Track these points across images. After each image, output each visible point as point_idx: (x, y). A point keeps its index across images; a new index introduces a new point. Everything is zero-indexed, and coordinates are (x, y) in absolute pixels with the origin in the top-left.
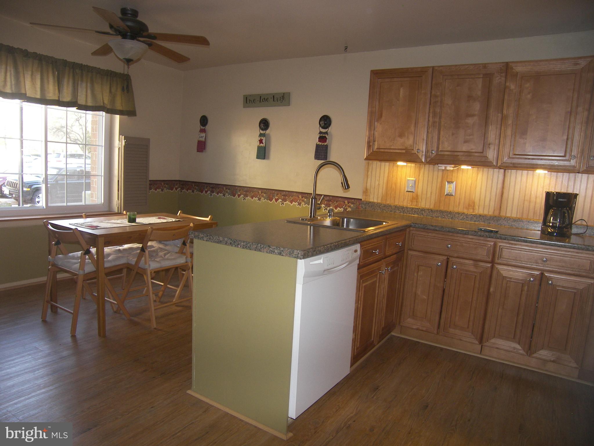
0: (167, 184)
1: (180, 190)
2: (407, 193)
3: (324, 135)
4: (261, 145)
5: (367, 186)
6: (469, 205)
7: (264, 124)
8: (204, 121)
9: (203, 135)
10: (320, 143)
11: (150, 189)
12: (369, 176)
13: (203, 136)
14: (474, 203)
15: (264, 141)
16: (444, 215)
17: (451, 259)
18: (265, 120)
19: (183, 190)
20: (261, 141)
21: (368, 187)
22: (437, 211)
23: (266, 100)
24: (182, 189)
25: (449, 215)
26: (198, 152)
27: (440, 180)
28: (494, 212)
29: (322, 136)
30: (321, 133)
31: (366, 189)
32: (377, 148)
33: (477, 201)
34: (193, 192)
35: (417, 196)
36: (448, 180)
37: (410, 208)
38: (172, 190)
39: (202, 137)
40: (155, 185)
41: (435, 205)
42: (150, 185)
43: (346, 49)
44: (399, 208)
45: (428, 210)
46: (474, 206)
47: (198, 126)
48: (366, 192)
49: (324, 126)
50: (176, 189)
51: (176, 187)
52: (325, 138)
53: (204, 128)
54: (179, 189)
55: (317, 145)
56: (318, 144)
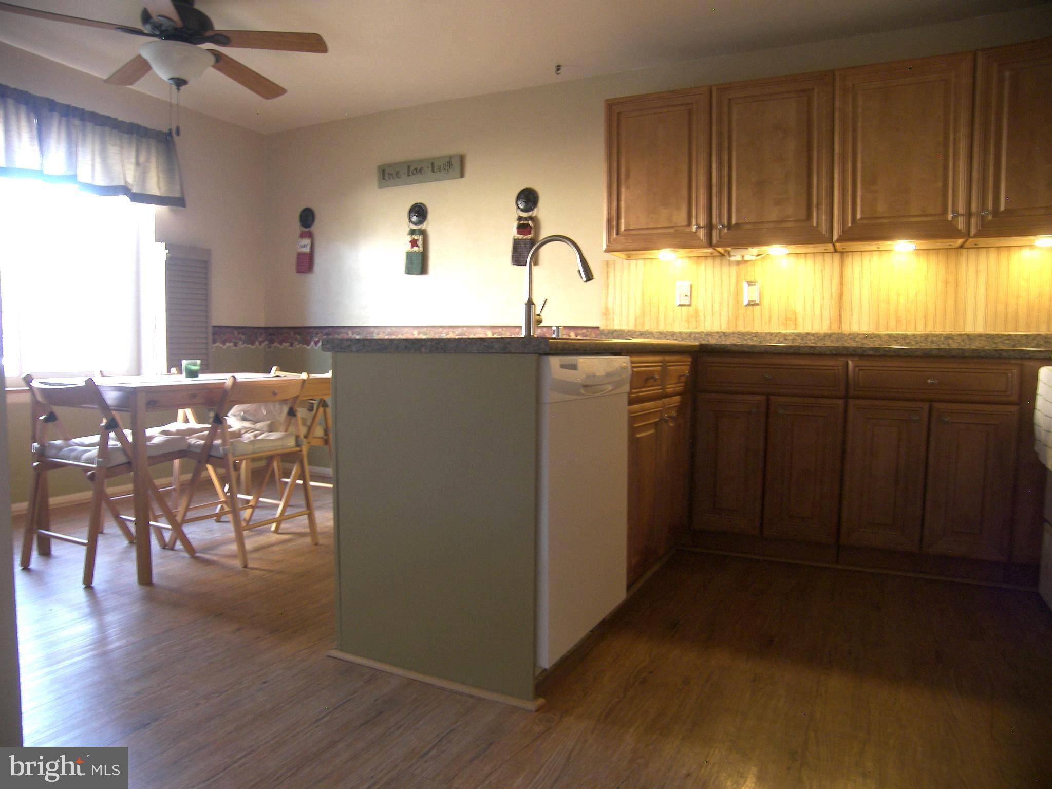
0: (244, 334)
1: (267, 345)
2: (680, 308)
3: (525, 222)
4: (416, 249)
5: (607, 304)
6: (787, 319)
7: (419, 212)
8: (307, 218)
9: (307, 241)
10: (521, 237)
11: (214, 342)
12: (611, 286)
13: (307, 245)
14: (795, 314)
15: (420, 243)
16: (746, 340)
17: (773, 398)
18: (420, 206)
19: (273, 343)
20: (414, 243)
21: (610, 305)
22: (733, 333)
23: (420, 171)
24: (272, 341)
25: (755, 339)
26: (298, 274)
27: (733, 280)
28: (830, 327)
29: (523, 224)
30: (520, 218)
31: (607, 309)
32: (625, 230)
33: (800, 310)
34: (291, 345)
35: (697, 312)
36: (749, 280)
37: (686, 333)
38: (253, 344)
39: (305, 246)
40: (222, 336)
41: (728, 323)
42: (214, 334)
43: (558, 70)
44: (667, 335)
45: (717, 333)
46: (796, 319)
47: (297, 227)
48: (606, 313)
49: (525, 207)
50: (261, 343)
51: (261, 339)
52: (528, 227)
53: (308, 230)
54: (266, 342)
55: (515, 240)
56: (516, 238)
